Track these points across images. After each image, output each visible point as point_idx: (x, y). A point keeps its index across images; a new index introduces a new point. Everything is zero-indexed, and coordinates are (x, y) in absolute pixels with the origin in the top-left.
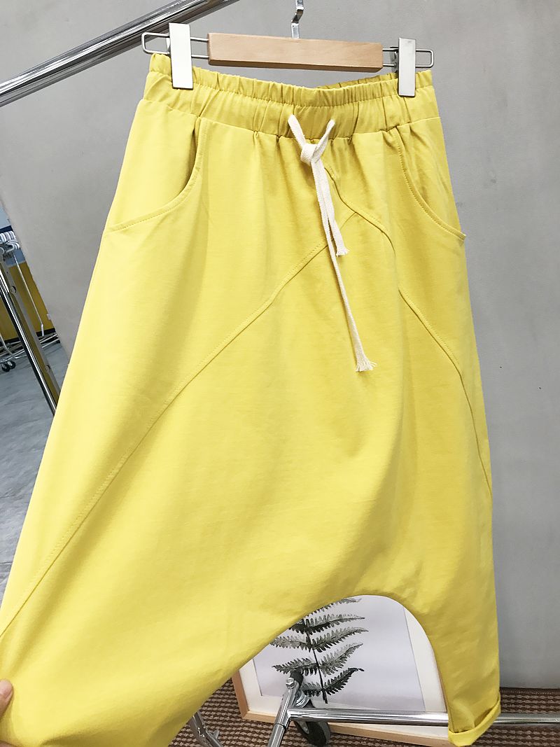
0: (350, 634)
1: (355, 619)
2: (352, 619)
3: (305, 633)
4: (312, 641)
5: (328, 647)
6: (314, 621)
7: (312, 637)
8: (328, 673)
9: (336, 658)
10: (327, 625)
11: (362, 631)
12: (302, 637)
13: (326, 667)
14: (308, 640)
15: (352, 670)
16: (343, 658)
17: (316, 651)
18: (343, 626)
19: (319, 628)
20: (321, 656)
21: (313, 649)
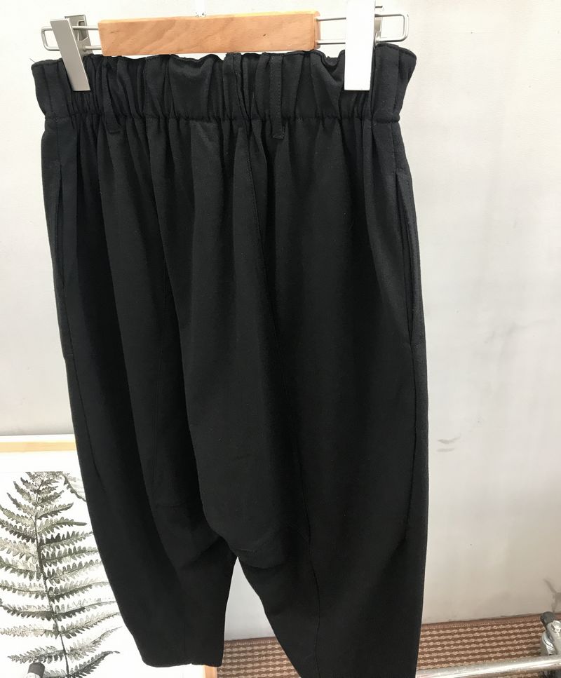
0: (109, 617)
3: (52, 620)
4: (60, 628)
5: (79, 632)
6: (66, 607)
7: (59, 623)
8: (76, 659)
9: (89, 642)
10: (82, 609)
12: (49, 625)
13: (74, 653)
14: (56, 627)
15: (106, 654)
16: (96, 643)
17: (64, 638)
18: (101, 610)
19: (70, 614)
20: (69, 643)
21: (61, 636)
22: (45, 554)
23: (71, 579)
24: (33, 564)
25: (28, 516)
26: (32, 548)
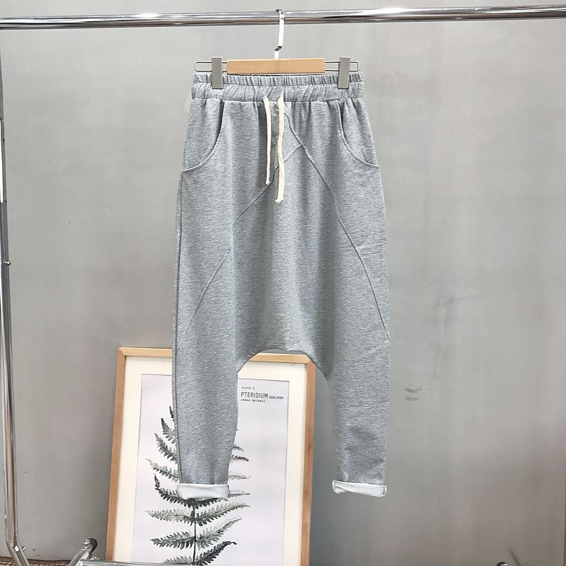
0: (233, 509)
1: (242, 494)
2: (239, 495)
3: (192, 507)
4: (196, 515)
5: (209, 521)
7: (196, 510)
8: (203, 547)
9: (215, 531)
11: (244, 506)
12: (188, 511)
13: (203, 541)
14: (193, 513)
15: (226, 544)
16: (220, 532)
17: (197, 524)
18: (228, 502)
19: (206, 503)
20: (200, 530)
21: (195, 523)
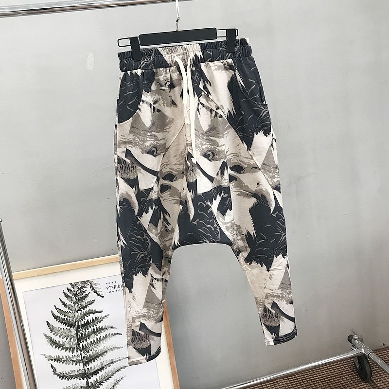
0: (117, 371)
1: (121, 359)
3: (85, 379)
4: (90, 383)
5: (101, 385)
6: (93, 368)
7: (90, 381)
10: (102, 368)
12: (83, 382)
14: (87, 383)
18: (113, 367)
19: (95, 373)
22: (80, 335)
23: (95, 348)
24: (74, 342)
25: (71, 311)
26: (73, 331)
